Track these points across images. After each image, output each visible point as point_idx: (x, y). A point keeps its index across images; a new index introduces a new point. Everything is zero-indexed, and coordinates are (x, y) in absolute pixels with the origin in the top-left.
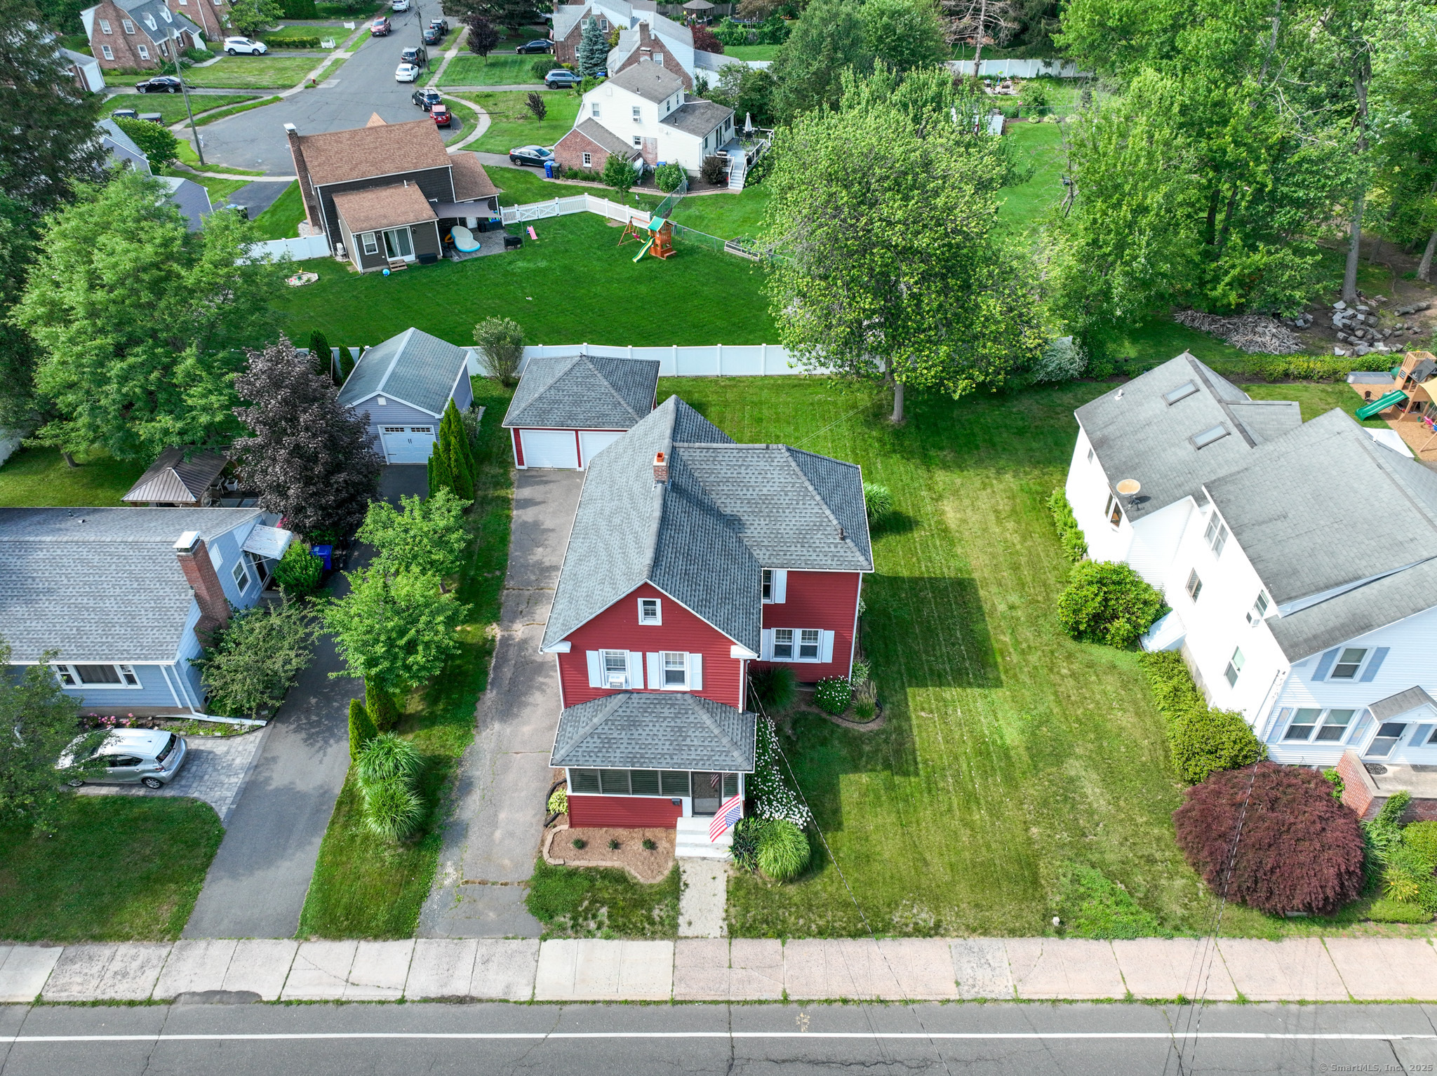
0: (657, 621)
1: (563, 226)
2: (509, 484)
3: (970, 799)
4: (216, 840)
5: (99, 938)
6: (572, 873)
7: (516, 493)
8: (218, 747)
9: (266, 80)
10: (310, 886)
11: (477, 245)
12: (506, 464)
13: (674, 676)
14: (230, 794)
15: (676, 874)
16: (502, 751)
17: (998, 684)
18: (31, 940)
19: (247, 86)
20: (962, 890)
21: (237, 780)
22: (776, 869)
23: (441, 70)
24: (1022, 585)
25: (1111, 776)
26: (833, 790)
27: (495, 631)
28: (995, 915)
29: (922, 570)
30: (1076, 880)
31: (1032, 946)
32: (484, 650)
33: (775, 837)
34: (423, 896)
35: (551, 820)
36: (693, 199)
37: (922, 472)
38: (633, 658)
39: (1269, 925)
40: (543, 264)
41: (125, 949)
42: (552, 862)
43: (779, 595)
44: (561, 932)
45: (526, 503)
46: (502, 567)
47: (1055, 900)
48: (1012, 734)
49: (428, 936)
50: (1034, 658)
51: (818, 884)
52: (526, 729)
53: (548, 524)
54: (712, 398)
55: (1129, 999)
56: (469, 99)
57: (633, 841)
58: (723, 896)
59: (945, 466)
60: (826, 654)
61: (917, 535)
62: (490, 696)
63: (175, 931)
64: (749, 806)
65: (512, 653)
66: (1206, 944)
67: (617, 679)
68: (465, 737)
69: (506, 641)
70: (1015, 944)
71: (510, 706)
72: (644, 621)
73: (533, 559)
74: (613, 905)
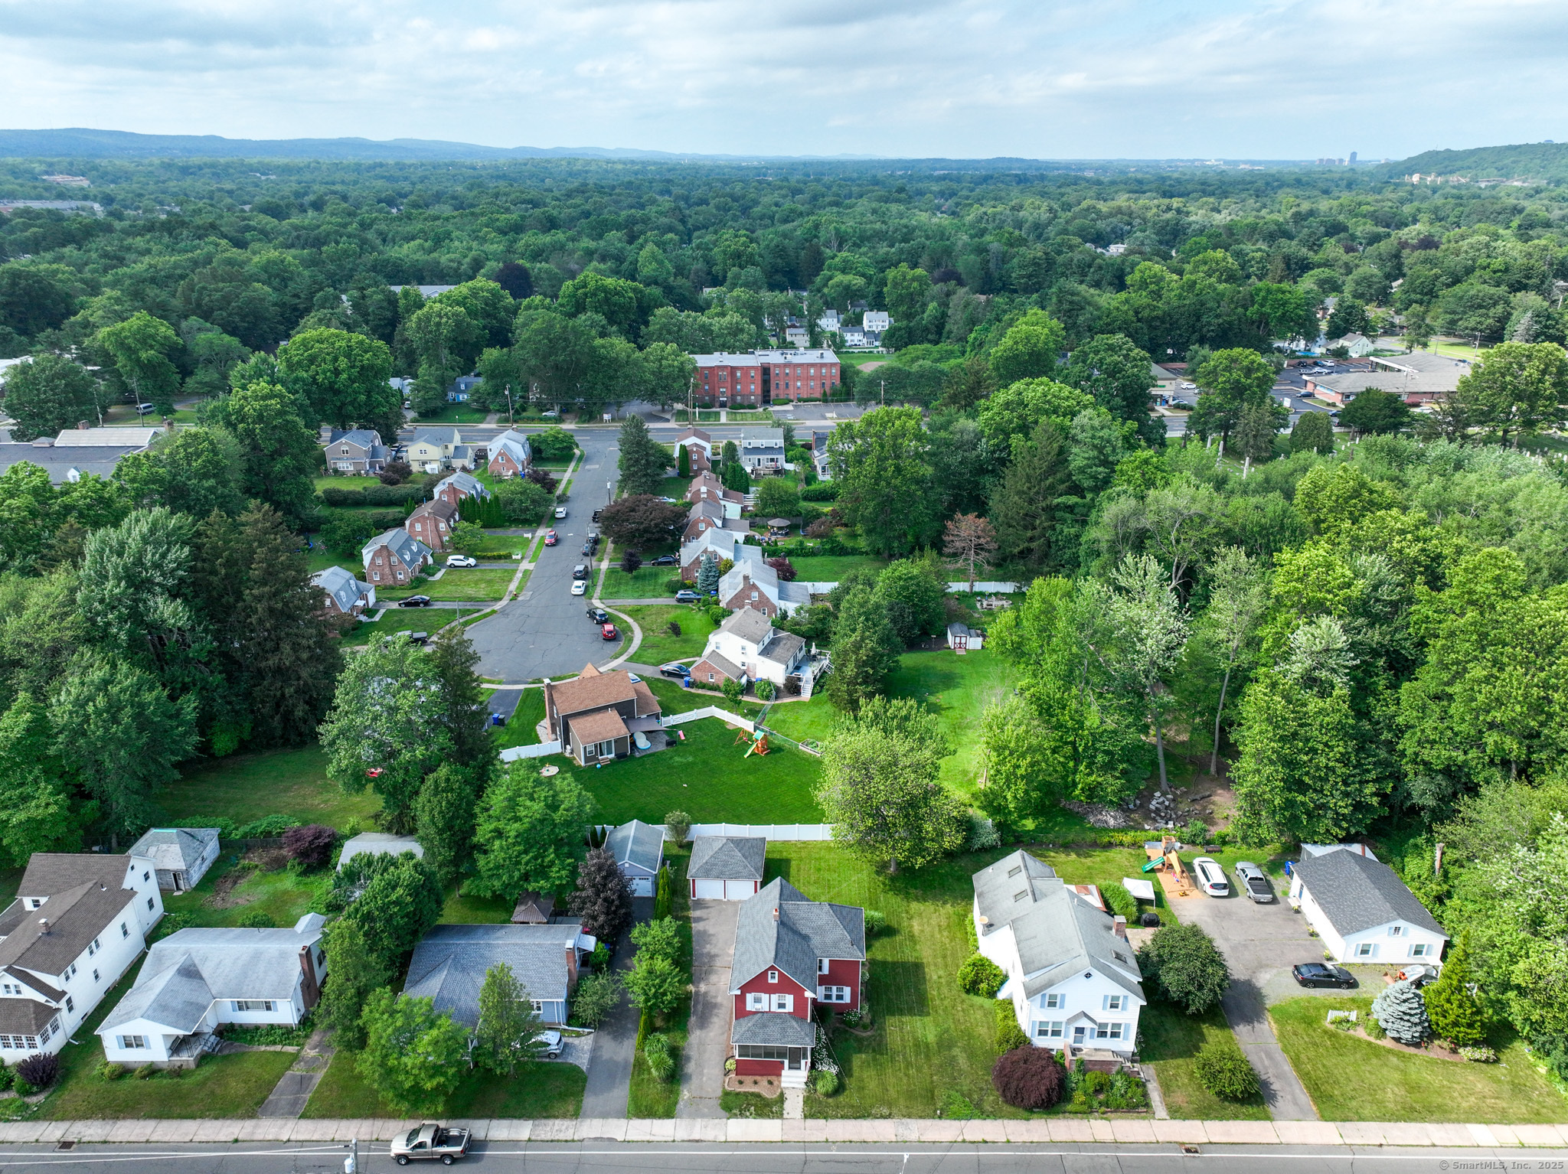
0: (776, 981)
1: (700, 729)
2: (688, 909)
3: (909, 1065)
4: (585, 1080)
5: (547, 1117)
6: (738, 1094)
7: (693, 914)
8: (576, 1041)
9: (482, 594)
10: (629, 1099)
11: (649, 744)
12: (686, 897)
13: (782, 1006)
14: (586, 1061)
15: (782, 1095)
16: (701, 1044)
17: (928, 1014)
18: (520, 1117)
19: (470, 599)
20: (902, 1101)
21: (587, 1056)
22: (823, 1090)
23: (600, 583)
24: (946, 966)
25: (971, 1055)
26: (849, 1061)
27: (691, 988)
28: (914, 1111)
29: (899, 958)
30: (949, 1097)
31: (928, 1122)
32: (688, 997)
33: (823, 1077)
34: (676, 1103)
35: (727, 1073)
36: (779, 706)
37: (905, 903)
38: (765, 997)
39: (1026, 1114)
40: (690, 759)
41: (557, 1122)
42: (729, 1089)
43: (826, 971)
44: (735, 1116)
45: (699, 920)
46: (691, 955)
47: (940, 1104)
48: (931, 1038)
49: (680, 1117)
50: (946, 1003)
51: (841, 1098)
52: (712, 1034)
53: (711, 931)
54: (793, 855)
55: (964, 1141)
56: (624, 612)
57: (763, 1081)
58: (801, 1103)
59: (918, 900)
60: (847, 999)
61: (898, 938)
62: (693, 1019)
63: (576, 1115)
64: (813, 1066)
65: (701, 998)
66: (999, 1122)
67: (758, 1007)
68: (684, 1037)
69: (697, 993)
70: (921, 1122)
71: (703, 1023)
72: (770, 981)
73: (705, 951)
74: (756, 1106)
